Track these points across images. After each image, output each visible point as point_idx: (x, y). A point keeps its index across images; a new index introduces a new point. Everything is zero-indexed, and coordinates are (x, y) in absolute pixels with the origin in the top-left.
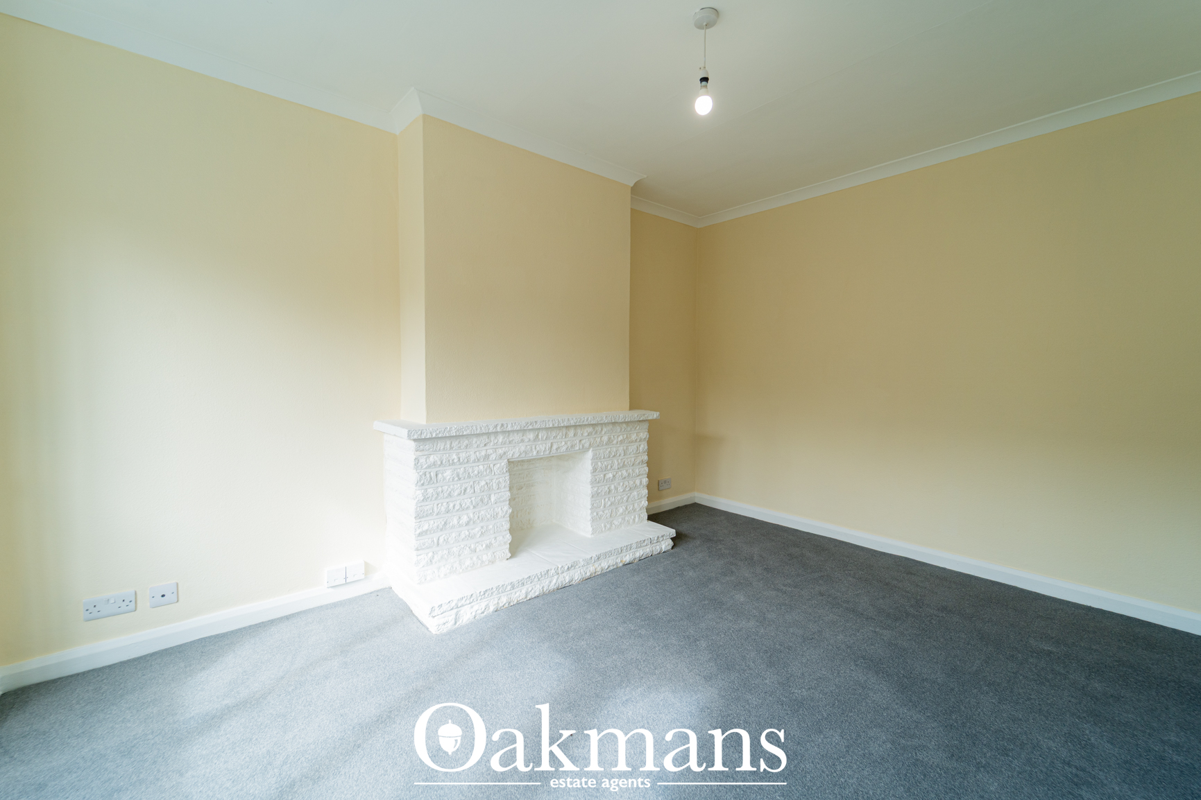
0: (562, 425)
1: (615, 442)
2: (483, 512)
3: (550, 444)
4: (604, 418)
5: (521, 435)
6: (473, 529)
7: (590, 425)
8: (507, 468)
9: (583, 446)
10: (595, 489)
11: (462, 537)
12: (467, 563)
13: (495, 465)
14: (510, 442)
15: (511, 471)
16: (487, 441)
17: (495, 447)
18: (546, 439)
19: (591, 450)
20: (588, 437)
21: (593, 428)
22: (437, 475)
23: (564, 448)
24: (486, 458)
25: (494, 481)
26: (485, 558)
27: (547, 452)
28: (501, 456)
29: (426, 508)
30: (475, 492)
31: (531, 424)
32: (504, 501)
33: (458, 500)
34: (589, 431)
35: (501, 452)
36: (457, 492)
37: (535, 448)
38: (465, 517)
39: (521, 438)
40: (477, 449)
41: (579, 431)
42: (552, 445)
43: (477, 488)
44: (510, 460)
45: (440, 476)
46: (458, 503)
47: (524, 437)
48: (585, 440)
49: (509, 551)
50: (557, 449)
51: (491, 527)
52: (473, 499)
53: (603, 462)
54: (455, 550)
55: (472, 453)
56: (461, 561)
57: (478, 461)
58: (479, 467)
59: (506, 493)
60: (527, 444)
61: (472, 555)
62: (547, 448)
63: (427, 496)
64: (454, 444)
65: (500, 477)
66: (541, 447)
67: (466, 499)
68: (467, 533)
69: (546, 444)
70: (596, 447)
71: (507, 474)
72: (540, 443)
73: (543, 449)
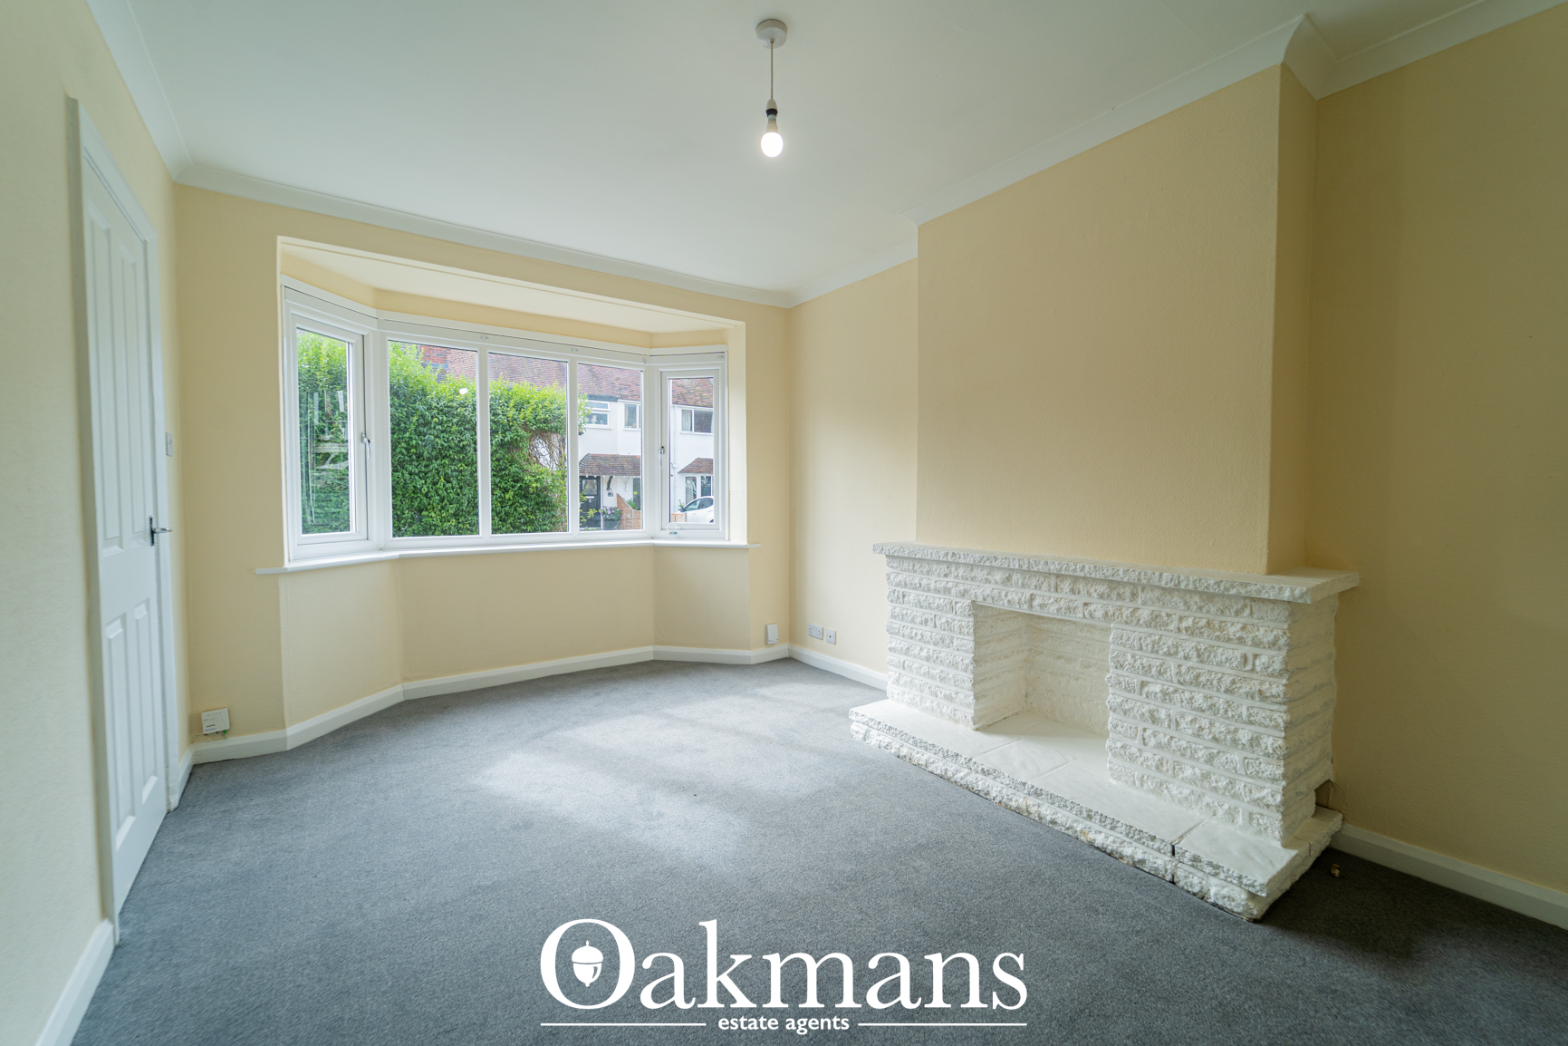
0: (1035, 569)
1: (1172, 627)
2: (942, 654)
3: (1028, 596)
4: (1121, 572)
5: (986, 572)
6: (933, 669)
7: (1105, 581)
8: (970, 610)
9: (1091, 615)
10: (1119, 700)
11: (922, 671)
12: (928, 704)
13: (956, 603)
14: (973, 579)
15: (975, 616)
16: (947, 571)
17: (956, 580)
18: (1023, 586)
19: (1112, 626)
20: (1102, 601)
21: (1110, 588)
22: (904, 596)
23: (1053, 608)
24: (947, 591)
25: (956, 622)
26: (945, 710)
27: (1026, 606)
28: (963, 594)
29: (895, 626)
30: (935, 626)
31: (988, 559)
32: (967, 651)
33: (921, 629)
34: (1102, 590)
35: (962, 588)
36: (918, 620)
37: (1006, 595)
38: (925, 651)
39: (986, 577)
40: (938, 579)
41: (1081, 586)
42: (1032, 598)
43: (938, 623)
44: (973, 602)
45: (906, 598)
46: (919, 633)
47: (989, 577)
48: (1095, 605)
49: (972, 718)
50: (1040, 606)
51: (951, 676)
52: (934, 634)
53: (1137, 657)
54: (917, 681)
55: (933, 582)
56: (922, 698)
57: (939, 592)
58: (940, 600)
59: (969, 642)
60: (994, 586)
61: (933, 698)
62: (1023, 599)
63: (896, 614)
64: (917, 567)
65: (962, 619)
66: (1014, 597)
67: (927, 631)
68: (927, 670)
69: (1022, 594)
70: (1120, 623)
71: (971, 619)
72: (1013, 589)
73: (1016, 599)
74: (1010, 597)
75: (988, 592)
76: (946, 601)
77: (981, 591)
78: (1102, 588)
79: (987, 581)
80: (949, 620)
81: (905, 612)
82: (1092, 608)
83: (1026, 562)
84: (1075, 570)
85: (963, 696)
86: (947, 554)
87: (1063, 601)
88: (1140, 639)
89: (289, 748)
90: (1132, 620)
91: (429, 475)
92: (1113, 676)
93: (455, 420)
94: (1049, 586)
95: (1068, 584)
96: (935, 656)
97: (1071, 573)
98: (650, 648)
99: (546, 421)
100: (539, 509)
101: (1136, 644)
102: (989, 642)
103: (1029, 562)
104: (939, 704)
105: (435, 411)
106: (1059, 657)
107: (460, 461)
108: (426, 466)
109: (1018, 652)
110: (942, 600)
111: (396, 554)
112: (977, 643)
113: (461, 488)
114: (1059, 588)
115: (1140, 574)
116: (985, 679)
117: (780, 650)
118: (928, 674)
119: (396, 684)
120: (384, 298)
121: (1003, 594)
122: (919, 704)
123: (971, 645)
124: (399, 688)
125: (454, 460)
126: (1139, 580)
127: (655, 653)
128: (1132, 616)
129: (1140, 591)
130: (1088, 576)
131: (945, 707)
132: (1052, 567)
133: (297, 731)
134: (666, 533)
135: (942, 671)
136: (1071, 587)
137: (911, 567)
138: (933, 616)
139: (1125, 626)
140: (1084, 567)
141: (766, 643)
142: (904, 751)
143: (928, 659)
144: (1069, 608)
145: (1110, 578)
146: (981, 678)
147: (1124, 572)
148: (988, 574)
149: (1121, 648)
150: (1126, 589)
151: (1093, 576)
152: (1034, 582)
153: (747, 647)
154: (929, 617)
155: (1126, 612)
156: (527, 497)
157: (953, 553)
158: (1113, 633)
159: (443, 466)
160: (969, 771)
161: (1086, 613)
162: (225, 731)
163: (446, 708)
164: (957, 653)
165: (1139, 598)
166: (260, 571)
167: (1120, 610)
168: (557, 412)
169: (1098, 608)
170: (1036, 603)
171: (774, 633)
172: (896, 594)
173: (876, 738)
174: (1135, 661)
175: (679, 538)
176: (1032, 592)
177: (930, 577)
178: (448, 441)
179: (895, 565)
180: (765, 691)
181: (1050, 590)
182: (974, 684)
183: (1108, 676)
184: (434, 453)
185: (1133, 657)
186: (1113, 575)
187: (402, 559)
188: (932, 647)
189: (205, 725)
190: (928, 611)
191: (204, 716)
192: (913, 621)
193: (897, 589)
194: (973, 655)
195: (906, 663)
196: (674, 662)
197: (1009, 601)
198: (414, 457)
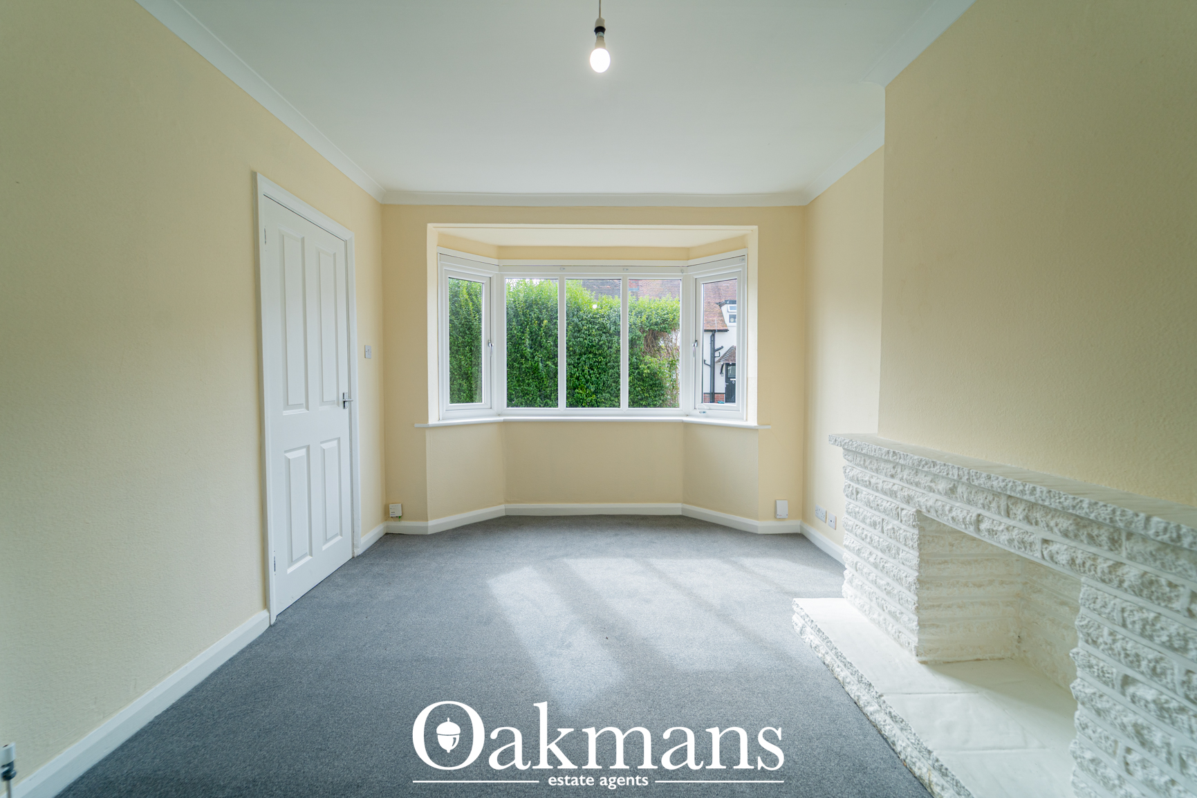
0: (978, 483)
1: (1177, 605)
2: (889, 565)
3: (974, 516)
4: (1085, 505)
5: (929, 478)
6: (881, 579)
7: (1063, 512)
8: (914, 521)
9: (1052, 558)
10: (1089, 691)
11: (870, 578)
12: (875, 616)
13: (902, 509)
14: (917, 484)
15: (921, 529)
16: (893, 472)
17: (901, 483)
18: (969, 502)
19: (1083, 579)
20: (1067, 541)
21: (1077, 524)
22: (857, 493)
23: (1004, 537)
24: (893, 494)
25: (901, 532)
26: (890, 628)
27: (972, 528)
28: (908, 500)
29: (850, 523)
30: (883, 532)
31: (926, 464)
32: (911, 567)
33: (870, 532)
34: (1065, 525)
35: (906, 494)
36: (868, 521)
37: (950, 510)
38: (874, 556)
39: (929, 484)
40: (885, 479)
41: (1038, 515)
42: (979, 519)
43: (885, 529)
44: (919, 512)
45: (859, 496)
46: (869, 535)
47: (933, 485)
48: (1058, 546)
49: (915, 647)
50: (988, 531)
51: (895, 592)
52: (881, 540)
53: (1119, 637)
54: (866, 587)
55: (881, 481)
56: (871, 608)
57: (885, 493)
58: (887, 502)
59: (913, 556)
60: (938, 497)
61: (881, 611)
62: (968, 519)
63: (850, 510)
64: (867, 462)
65: (908, 529)
66: (959, 512)
67: (875, 533)
68: (875, 578)
69: (968, 512)
70: (1093, 577)
71: (916, 531)
72: (958, 504)
73: (961, 517)
74: (954, 514)
75: (930, 503)
76: (893, 505)
77: (928, 500)
78: (1065, 523)
79: (931, 490)
80: (896, 528)
81: (857, 509)
82: (1054, 548)
83: (966, 473)
84: (1023, 492)
85: (906, 619)
86: (888, 452)
87: (1016, 532)
88: (1123, 610)
89: (429, 533)
90: (1112, 576)
91: (580, 365)
92: (1082, 652)
93: (596, 327)
94: (999, 507)
95: (1020, 510)
96: (882, 564)
97: (1018, 496)
98: (679, 505)
99: (656, 324)
100: (651, 389)
101: (1117, 615)
102: (946, 562)
103: (969, 473)
104: (885, 620)
105: (584, 322)
106: (1063, 603)
107: (600, 355)
108: (578, 359)
109: (1002, 583)
110: (889, 503)
111: (502, 418)
112: (924, 561)
113: (600, 373)
114: (1011, 512)
115: (1114, 511)
116: (939, 606)
117: (792, 525)
118: (875, 582)
119: (500, 504)
120: (504, 252)
121: (947, 508)
122: (867, 613)
123: (915, 561)
124: (502, 507)
125: (596, 354)
126: (1112, 520)
127: (683, 510)
128: (1110, 573)
129: (1123, 537)
130: (1040, 502)
131: (891, 625)
132: (995, 483)
133: (435, 524)
134: (697, 412)
135: (888, 584)
136: (1025, 513)
137: (862, 463)
138: (881, 520)
139: (1101, 585)
140: (1034, 489)
141: (776, 516)
142: (828, 660)
143: (875, 566)
144: (1023, 542)
145: (1071, 511)
146: (930, 603)
147: (1090, 505)
148: (931, 482)
149: (1095, 616)
150: (1102, 531)
151: (1047, 503)
152: (981, 499)
153: (756, 518)
154: (878, 520)
155: (1103, 566)
156: (643, 380)
157: (894, 452)
158: (1083, 590)
159: (589, 358)
160: (879, 708)
161: (1045, 553)
162: (400, 517)
163: (520, 525)
164: (902, 567)
165: (1123, 548)
166: (417, 425)
167: (1094, 559)
168: (666, 316)
169: (1062, 549)
170: (983, 526)
171: (783, 508)
172: (851, 489)
173: (811, 637)
174: (1114, 641)
175: (707, 417)
176: (980, 511)
177: (880, 476)
178: (592, 342)
179: (850, 458)
180: (748, 562)
181: (999, 513)
182: (917, 608)
183: (1075, 650)
184: (583, 350)
185: (1111, 634)
186: (1074, 507)
187: (505, 423)
188: (880, 554)
189: (391, 511)
190: (877, 513)
191: (390, 506)
192: (863, 521)
193: (852, 484)
194: (917, 574)
195: (859, 564)
196: (695, 519)
197: (953, 518)
198: (571, 353)
